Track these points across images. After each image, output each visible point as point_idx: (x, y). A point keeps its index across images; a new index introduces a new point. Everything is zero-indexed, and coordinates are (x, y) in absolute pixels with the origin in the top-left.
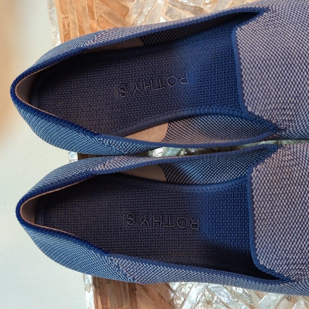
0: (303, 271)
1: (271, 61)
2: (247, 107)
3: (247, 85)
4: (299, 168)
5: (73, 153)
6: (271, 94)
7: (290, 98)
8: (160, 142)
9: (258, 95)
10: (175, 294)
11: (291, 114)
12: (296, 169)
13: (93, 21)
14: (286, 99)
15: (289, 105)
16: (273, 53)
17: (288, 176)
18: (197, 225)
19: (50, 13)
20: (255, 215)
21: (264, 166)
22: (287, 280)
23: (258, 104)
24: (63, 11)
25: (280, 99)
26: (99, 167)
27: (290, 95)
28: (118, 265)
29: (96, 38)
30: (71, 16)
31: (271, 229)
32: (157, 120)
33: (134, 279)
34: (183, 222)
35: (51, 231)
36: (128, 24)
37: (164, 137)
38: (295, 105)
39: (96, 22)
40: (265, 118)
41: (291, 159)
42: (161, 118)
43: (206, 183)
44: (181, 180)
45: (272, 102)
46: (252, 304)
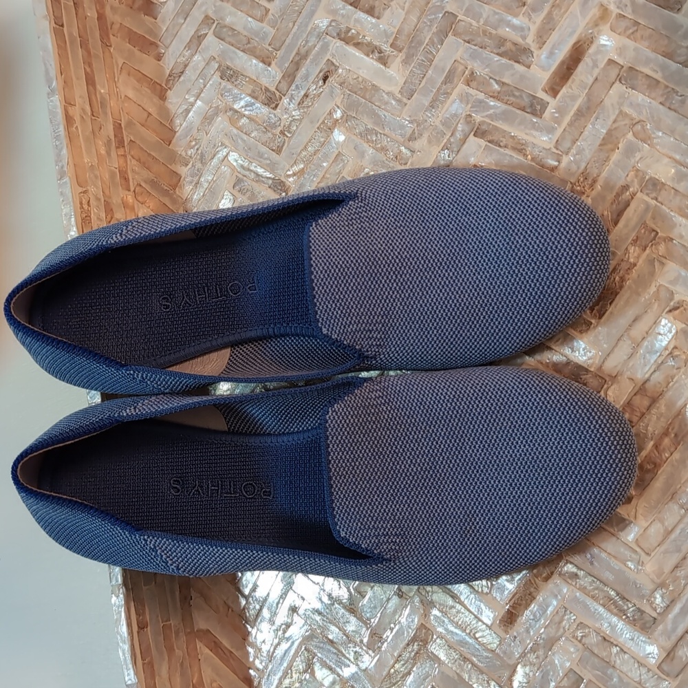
0: (398, 545)
1: (350, 270)
2: (321, 329)
3: (320, 300)
4: (389, 408)
5: (93, 392)
6: (350, 311)
7: (376, 317)
8: (217, 375)
9: (335, 313)
10: (247, 600)
11: (378, 337)
12: (385, 408)
13: (127, 192)
14: (371, 317)
15: (375, 325)
16: (354, 258)
17: (374, 419)
18: (270, 492)
19: (60, 186)
20: (331, 469)
21: (342, 405)
22: (380, 559)
23: (335, 324)
24: (79, 182)
25: (363, 317)
26: (128, 411)
27: (375, 313)
28: (155, 547)
29: (125, 231)
30: (92, 189)
31: (352, 488)
32: (214, 343)
33: (178, 569)
34: (251, 489)
35: (60, 498)
36: (180, 199)
37: (224, 367)
38: (383, 326)
39: (132, 193)
40: (345, 343)
41: (380, 396)
42: (220, 341)
43: (283, 433)
44: (248, 429)
45: (353, 322)
46: (353, 607)
